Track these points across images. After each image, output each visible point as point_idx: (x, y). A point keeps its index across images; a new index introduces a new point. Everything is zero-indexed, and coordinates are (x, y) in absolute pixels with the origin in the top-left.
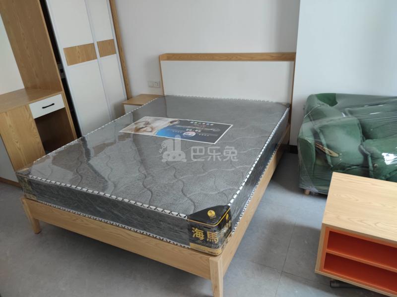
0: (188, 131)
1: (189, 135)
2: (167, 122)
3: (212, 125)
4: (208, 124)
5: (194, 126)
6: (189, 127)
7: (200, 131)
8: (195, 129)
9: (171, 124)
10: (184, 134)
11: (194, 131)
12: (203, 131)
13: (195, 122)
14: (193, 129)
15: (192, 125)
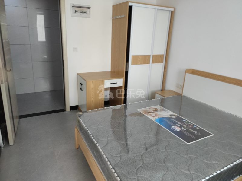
0: (177, 126)
1: (175, 129)
2: (168, 114)
3: (198, 128)
4: (195, 126)
5: (184, 124)
6: (180, 123)
7: (185, 129)
8: (183, 126)
9: (170, 117)
10: (172, 127)
11: (181, 128)
12: (187, 131)
13: (186, 121)
14: (181, 126)
15: (183, 123)
